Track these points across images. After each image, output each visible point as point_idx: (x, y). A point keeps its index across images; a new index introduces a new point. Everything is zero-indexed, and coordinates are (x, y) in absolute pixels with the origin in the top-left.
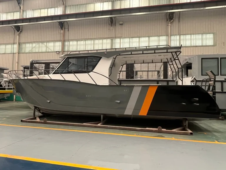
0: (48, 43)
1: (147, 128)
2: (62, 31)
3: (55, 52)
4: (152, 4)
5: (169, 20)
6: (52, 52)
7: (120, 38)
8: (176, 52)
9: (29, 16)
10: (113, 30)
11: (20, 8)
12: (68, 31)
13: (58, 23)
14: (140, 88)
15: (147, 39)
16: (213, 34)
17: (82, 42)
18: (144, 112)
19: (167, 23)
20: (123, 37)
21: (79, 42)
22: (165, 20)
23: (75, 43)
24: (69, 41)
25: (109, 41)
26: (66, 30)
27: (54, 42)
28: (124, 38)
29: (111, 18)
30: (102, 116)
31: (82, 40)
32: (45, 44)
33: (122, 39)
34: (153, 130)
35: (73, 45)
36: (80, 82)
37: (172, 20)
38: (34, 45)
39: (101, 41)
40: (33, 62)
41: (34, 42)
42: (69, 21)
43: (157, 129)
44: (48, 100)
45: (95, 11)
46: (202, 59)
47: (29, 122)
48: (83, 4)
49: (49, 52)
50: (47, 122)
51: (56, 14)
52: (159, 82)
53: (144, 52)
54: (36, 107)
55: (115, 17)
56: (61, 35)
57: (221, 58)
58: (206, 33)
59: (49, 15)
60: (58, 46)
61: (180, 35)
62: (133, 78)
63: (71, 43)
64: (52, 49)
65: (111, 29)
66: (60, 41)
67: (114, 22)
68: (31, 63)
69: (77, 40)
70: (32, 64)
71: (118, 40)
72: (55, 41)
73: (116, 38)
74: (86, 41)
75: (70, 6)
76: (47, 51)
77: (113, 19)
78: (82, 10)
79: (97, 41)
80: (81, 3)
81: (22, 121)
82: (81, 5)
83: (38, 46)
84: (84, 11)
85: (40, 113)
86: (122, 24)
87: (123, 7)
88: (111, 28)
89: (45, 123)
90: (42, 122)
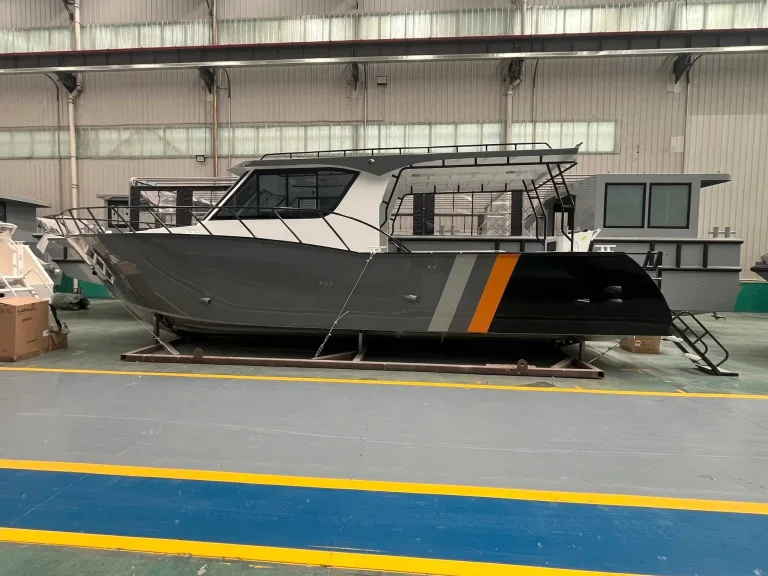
0: (168, 132)
1: (488, 366)
2: (210, 98)
3: (191, 157)
4: (464, 33)
5: (508, 79)
6: (185, 157)
7: (379, 123)
8: (558, 164)
9: (102, 46)
10: (360, 101)
11: (72, 17)
12: (229, 96)
13: (197, 71)
14: (473, 260)
15: (450, 128)
17: (273, 132)
18: (480, 323)
19: (503, 89)
20: (387, 120)
21: (262, 131)
22: (499, 81)
23: (250, 133)
24: (232, 125)
25: (347, 131)
26: (223, 93)
27: (187, 129)
28: (390, 124)
29: (355, 65)
30: (361, 335)
31: (271, 125)
32: (161, 133)
33: (383, 128)
34: (504, 370)
35: (245, 140)
36: (301, 243)
37: (518, 81)
38: (125, 135)
39: (325, 131)
40: (139, 185)
41: (126, 127)
42: (229, 67)
43: (515, 367)
44: (206, 296)
45: (308, 40)
46: (607, 185)
47: (148, 360)
48: (271, 20)
49: (171, 157)
50: (205, 357)
51: (189, 44)
52: (502, 244)
53: (480, 161)
54: (160, 317)
55: (365, 63)
56: (208, 108)
57: (651, 184)
58: (598, 121)
59: (168, 45)
60: (196, 141)
61: (534, 121)
62: (431, 232)
63: (239, 133)
64: (183, 148)
65: (354, 97)
66: (205, 125)
67: (361, 77)
68: (133, 188)
69: (257, 125)
70: (136, 190)
71: (372, 131)
72: (188, 126)
73: (368, 122)
75: (233, 21)
76: (169, 153)
77: (361, 66)
78: (269, 36)
79: (313, 131)
80: (266, 16)
81: (124, 358)
82: (266, 19)
83: (135, 137)
84: (275, 41)
85: (173, 331)
86: (384, 85)
87: (386, 36)
88: (354, 94)
89: (198, 361)
90: (188, 359)
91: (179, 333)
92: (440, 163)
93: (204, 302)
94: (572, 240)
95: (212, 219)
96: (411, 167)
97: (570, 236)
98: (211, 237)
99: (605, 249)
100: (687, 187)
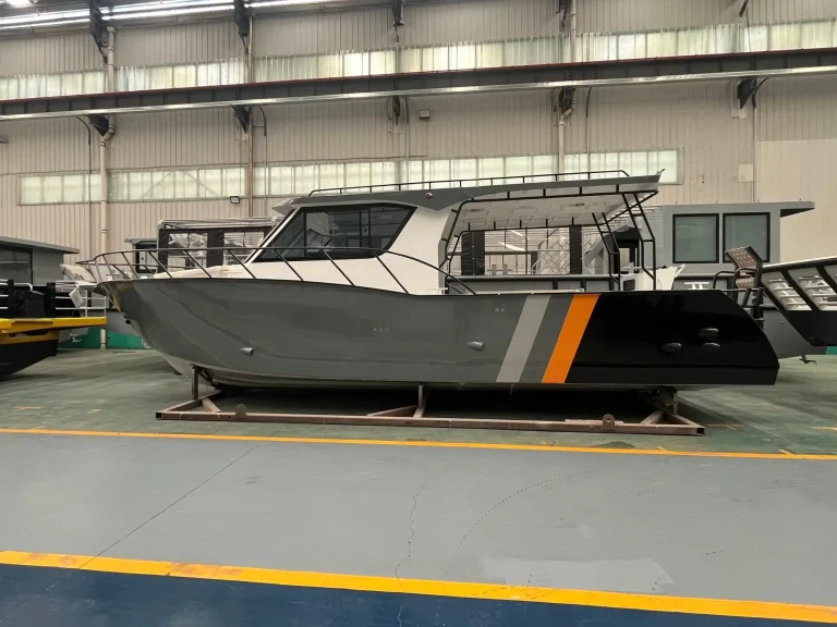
0: (202, 172)
1: (568, 422)
2: (245, 136)
3: (225, 199)
4: (510, 63)
5: (559, 110)
6: (218, 199)
7: (423, 158)
9: (135, 87)
10: (402, 137)
11: (106, 59)
12: (265, 135)
13: (232, 110)
14: (547, 300)
16: (674, 153)
17: (310, 170)
18: (556, 373)
19: (554, 118)
20: (431, 156)
21: (299, 169)
22: (550, 111)
23: (287, 171)
24: (268, 164)
25: (390, 167)
26: (259, 132)
27: (222, 169)
28: (434, 159)
29: (396, 99)
30: (420, 388)
31: (308, 162)
32: (194, 173)
33: (427, 163)
34: (587, 426)
35: (281, 179)
36: (353, 286)
37: (570, 111)
38: (158, 176)
39: (365, 167)
40: (168, 227)
41: (159, 168)
42: (266, 104)
43: (600, 422)
44: (248, 346)
45: (346, 75)
46: (675, 216)
47: (185, 418)
48: (309, 56)
49: (206, 199)
50: (248, 414)
51: (224, 83)
52: (560, 284)
53: (549, 192)
54: (198, 370)
55: (406, 97)
56: (243, 147)
57: (724, 215)
58: (659, 150)
59: (202, 84)
60: (231, 181)
61: (589, 153)
62: (482, 271)
63: (275, 171)
64: (216, 190)
65: (395, 132)
66: (240, 165)
67: (403, 113)
68: (161, 230)
69: (294, 163)
70: (164, 233)
71: (416, 166)
72: (223, 166)
73: (411, 158)
74: (322, 167)
75: (269, 59)
76: (202, 195)
77: (402, 101)
78: (306, 72)
79: (353, 168)
80: (303, 52)
81: (159, 415)
82: (303, 56)
83: (168, 179)
84: (312, 76)
85: (213, 385)
86: (427, 119)
87: (428, 68)
88: (396, 129)
89: (241, 419)
90: (229, 417)
91: (218, 386)
92: (504, 195)
93: (246, 353)
94: (654, 278)
95: (255, 261)
96: (473, 201)
97: (652, 272)
98: (255, 281)
99: (697, 286)
100: (765, 217)
